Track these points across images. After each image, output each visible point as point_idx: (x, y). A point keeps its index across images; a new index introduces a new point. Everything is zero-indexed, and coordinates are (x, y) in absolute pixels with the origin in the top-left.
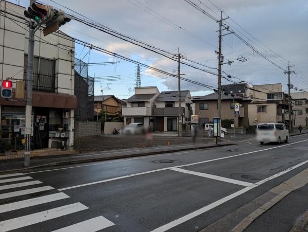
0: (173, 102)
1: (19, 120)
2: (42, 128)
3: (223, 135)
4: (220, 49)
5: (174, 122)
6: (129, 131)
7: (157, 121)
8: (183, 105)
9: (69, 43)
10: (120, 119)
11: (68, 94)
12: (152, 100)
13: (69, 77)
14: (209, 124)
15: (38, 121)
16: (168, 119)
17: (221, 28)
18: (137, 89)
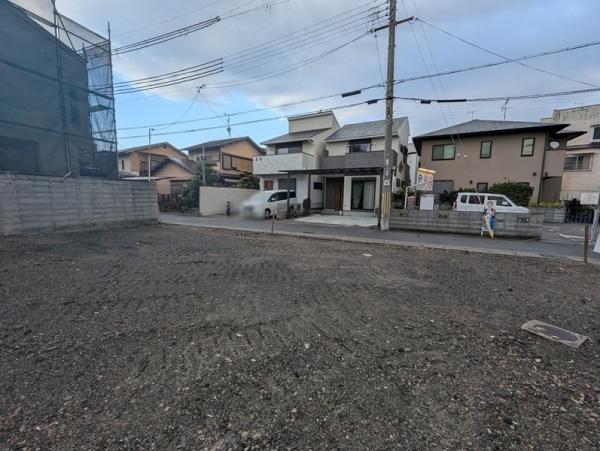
0: (368, 141)
5: (368, 189)
6: (250, 209)
7: (329, 186)
8: (395, 147)
12: (318, 140)
14: (469, 194)
18: (292, 120)
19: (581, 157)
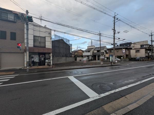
1: (33, 57)
2: (43, 59)
3: (116, 61)
4: (114, 28)
7: (94, 56)
8: (103, 51)
9: (49, 31)
10: (82, 56)
11: (50, 48)
12: (92, 50)
13: (50, 42)
15: (41, 57)
16: (98, 56)
17: (114, 20)
18: (88, 47)
19: (138, 50)
